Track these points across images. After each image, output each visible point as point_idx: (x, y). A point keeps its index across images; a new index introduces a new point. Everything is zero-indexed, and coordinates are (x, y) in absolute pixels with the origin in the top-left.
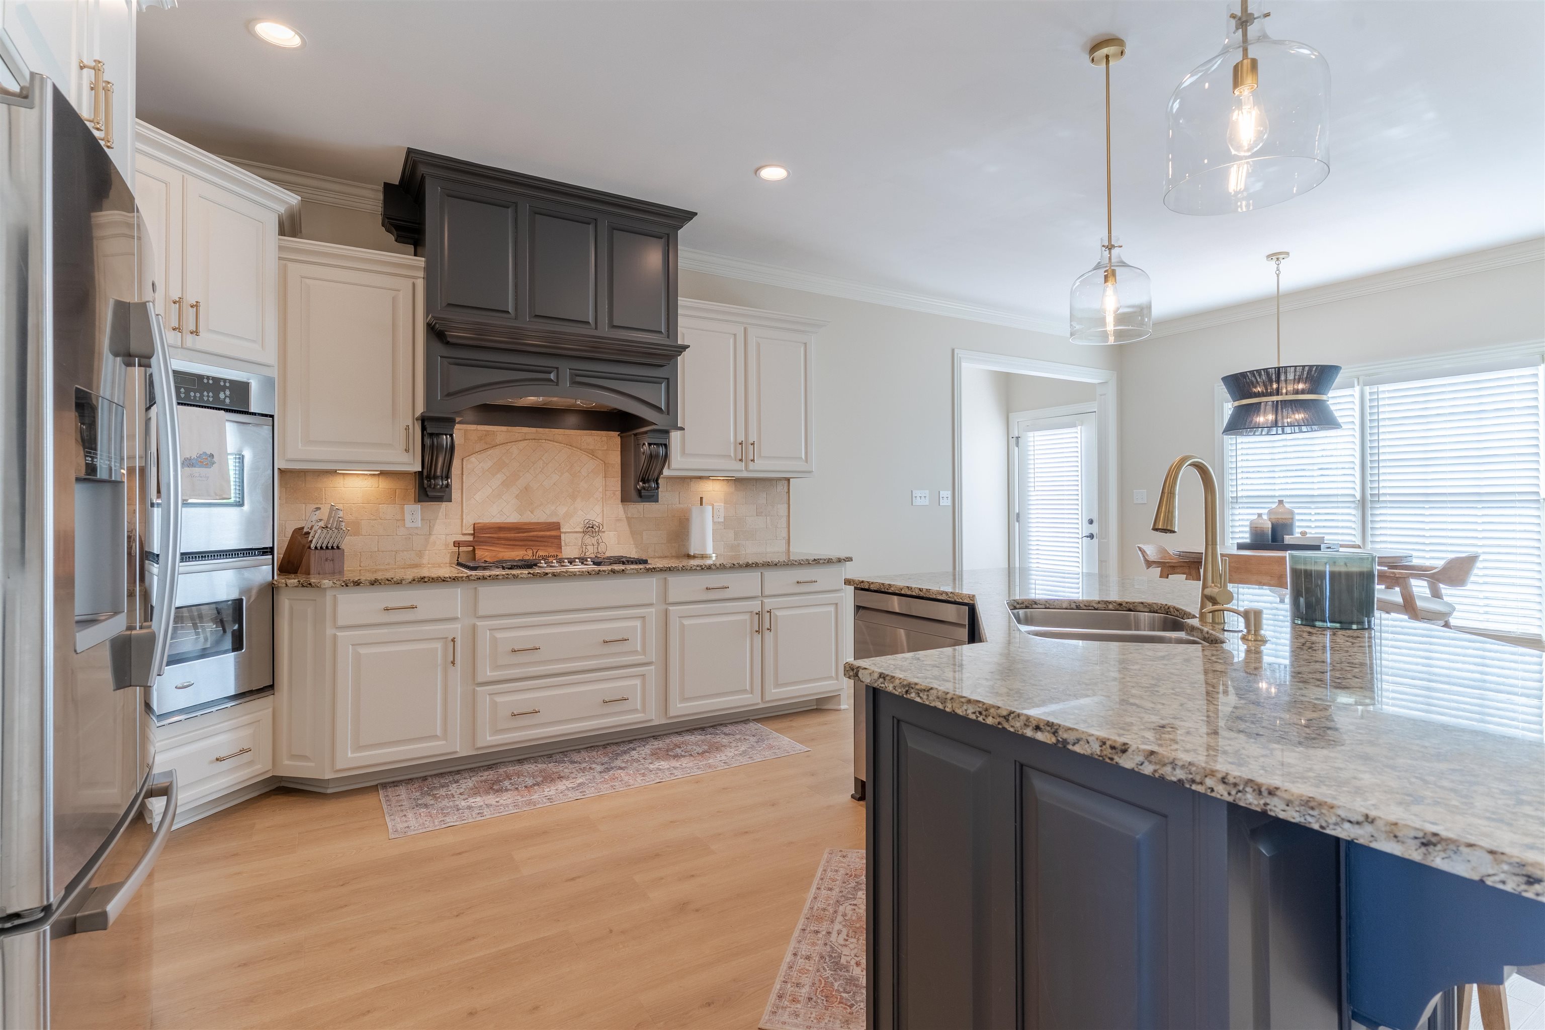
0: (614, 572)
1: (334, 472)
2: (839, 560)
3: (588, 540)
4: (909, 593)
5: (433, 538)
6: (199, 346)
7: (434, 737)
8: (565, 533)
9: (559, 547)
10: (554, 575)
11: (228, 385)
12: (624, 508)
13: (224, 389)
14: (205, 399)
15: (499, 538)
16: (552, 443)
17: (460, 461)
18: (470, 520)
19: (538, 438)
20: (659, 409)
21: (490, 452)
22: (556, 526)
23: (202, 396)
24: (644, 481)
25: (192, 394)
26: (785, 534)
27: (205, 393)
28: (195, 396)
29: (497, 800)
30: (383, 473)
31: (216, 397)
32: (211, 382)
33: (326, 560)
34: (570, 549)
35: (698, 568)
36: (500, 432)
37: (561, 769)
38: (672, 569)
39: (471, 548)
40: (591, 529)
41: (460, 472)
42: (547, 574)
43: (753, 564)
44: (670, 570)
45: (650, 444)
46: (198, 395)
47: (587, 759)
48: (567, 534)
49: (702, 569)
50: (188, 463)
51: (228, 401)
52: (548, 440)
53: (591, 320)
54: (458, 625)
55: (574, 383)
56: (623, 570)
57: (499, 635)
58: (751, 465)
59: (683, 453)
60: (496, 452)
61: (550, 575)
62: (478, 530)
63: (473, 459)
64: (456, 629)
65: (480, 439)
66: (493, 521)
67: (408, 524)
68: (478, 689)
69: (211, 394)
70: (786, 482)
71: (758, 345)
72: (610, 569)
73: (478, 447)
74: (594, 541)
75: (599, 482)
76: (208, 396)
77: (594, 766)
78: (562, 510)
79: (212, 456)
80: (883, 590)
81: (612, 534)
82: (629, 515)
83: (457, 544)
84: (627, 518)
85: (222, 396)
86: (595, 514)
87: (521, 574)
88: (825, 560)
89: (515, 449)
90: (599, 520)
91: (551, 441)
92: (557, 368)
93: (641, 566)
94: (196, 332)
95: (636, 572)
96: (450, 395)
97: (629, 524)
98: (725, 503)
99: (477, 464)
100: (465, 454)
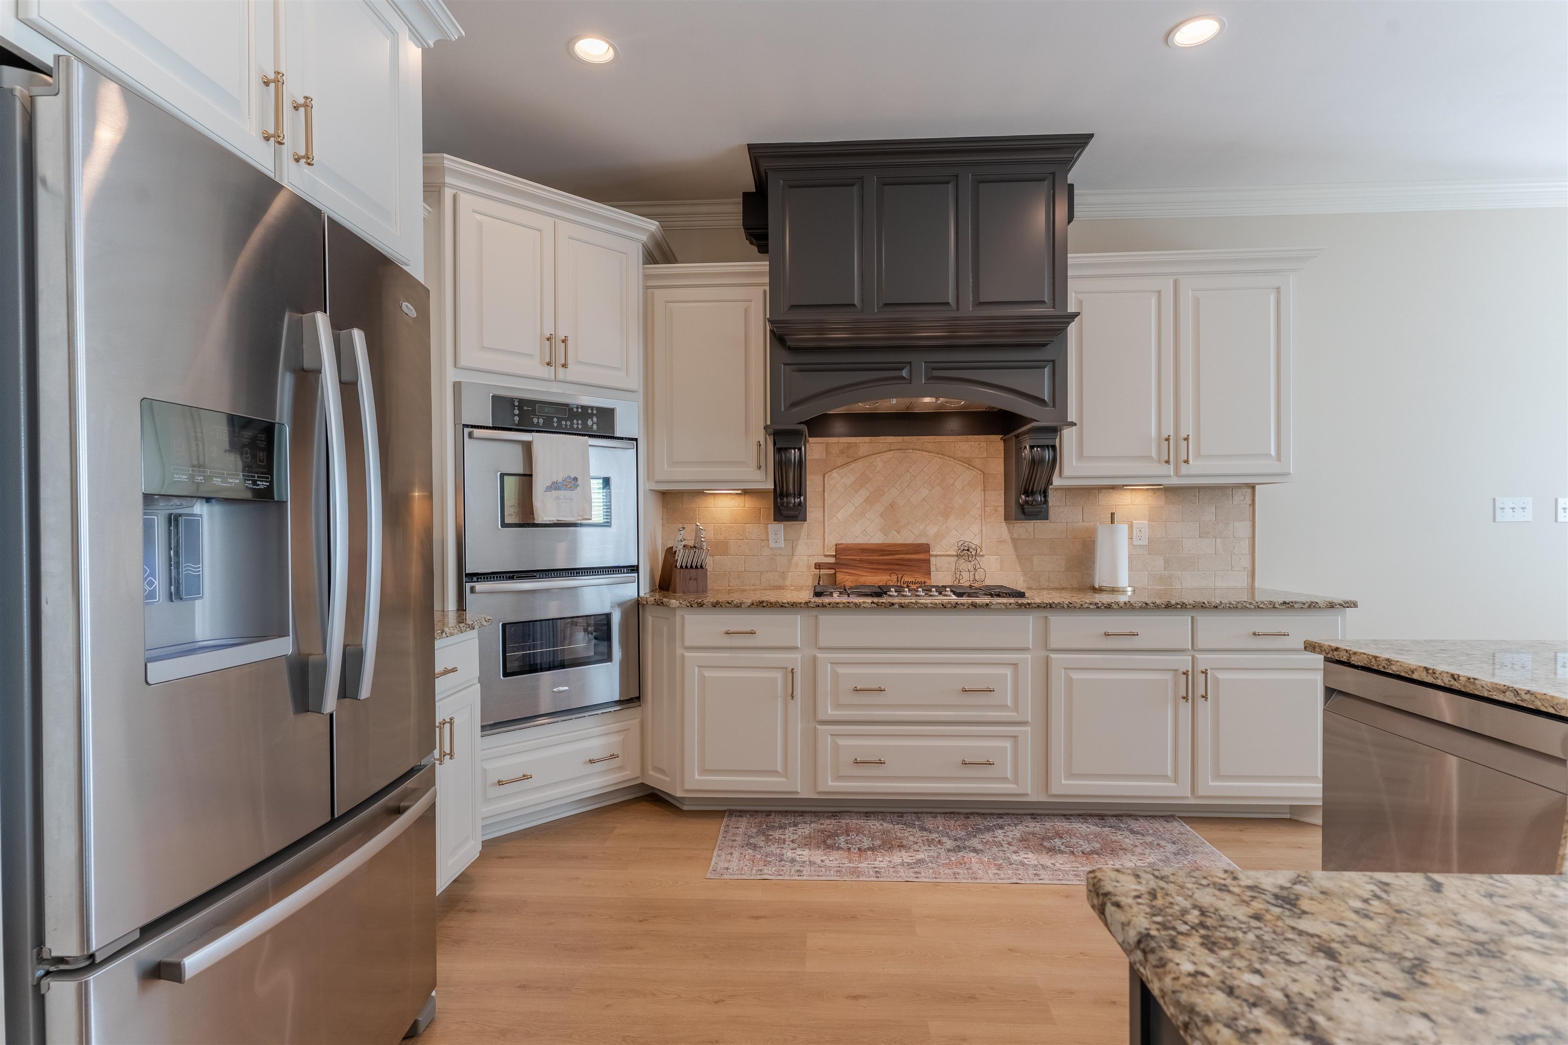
0: (975, 607)
1: (700, 493)
2: (1331, 606)
3: (963, 565)
4: (1429, 679)
5: (795, 559)
6: (570, 378)
7: (775, 773)
8: (936, 556)
9: (928, 573)
10: (902, 606)
11: (595, 412)
12: (1008, 528)
13: (591, 416)
14: (575, 426)
15: (861, 561)
16: (920, 452)
17: (821, 477)
18: (832, 540)
19: (904, 448)
20: (1041, 401)
21: (852, 466)
22: (925, 549)
23: (572, 424)
24: (1026, 493)
25: (564, 423)
26: (1246, 562)
27: (575, 421)
28: (566, 425)
29: (824, 858)
30: (746, 492)
31: (585, 424)
32: (580, 410)
33: (690, 579)
34: (941, 574)
35: (1092, 607)
36: (864, 443)
37: (907, 834)
38: (1053, 606)
39: (833, 571)
40: (966, 552)
41: (821, 489)
42: (893, 604)
43: (1178, 604)
44: (1051, 607)
45: (1032, 447)
46: (569, 423)
47: (941, 828)
48: (938, 558)
49: (1098, 608)
50: (554, 486)
51: (595, 427)
52: (916, 449)
53: (953, 300)
54: (799, 656)
55: (931, 378)
56: (987, 604)
57: (841, 670)
58: (1184, 469)
59: (1081, 455)
60: (858, 466)
61: (897, 606)
62: (841, 551)
63: (834, 474)
64: (796, 659)
65: (842, 452)
66: (856, 542)
67: (772, 544)
68: (819, 727)
69: (580, 422)
70: (1249, 491)
71: (1197, 301)
72: (970, 601)
73: (840, 461)
74: (970, 566)
75: (976, 496)
76: (578, 424)
77: (944, 839)
78: (932, 530)
79: (576, 479)
80: (1375, 668)
81: (993, 559)
82: (1015, 536)
83: (818, 566)
84: (1013, 540)
85: (590, 423)
86: (972, 534)
87: (864, 603)
88: (1304, 604)
89: (879, 462)
90: (977, 542)
91: (919, 450)
92: (910, 363)
93: (1012, 600)
94: (564, 366)
95: (1003, 607)
96: (794, 405)
97: (1015, 547)
98: (1151, 520)
99: (839, 480)
100: (827, 469)
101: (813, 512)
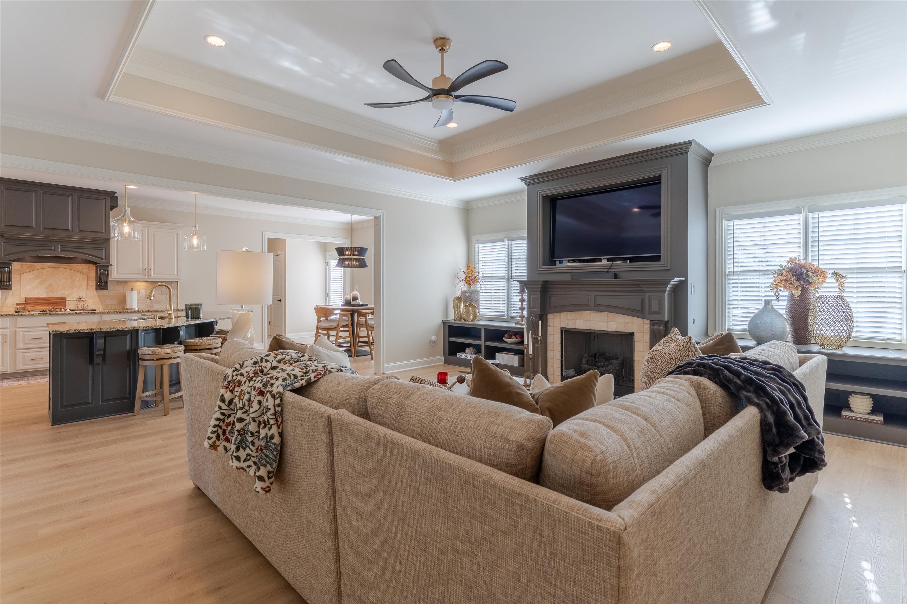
0: (77, 314)
3: (79, 303)
5: (7, 302)
8: (68, 301)
9: (65, 306)
10: (50, 314)
12: (97, 292)
15: (37, 302)
16: (62, 269)
17: (19, 276)
18: (23, 296)
19: (56, 267)
20: (102, 259)
21: (33, 272)
22: (64, 298)
24: (99, 282)
34: (70, 305)
36: (38, 265)
39: (24, 306)
40: (80, 299)
41: (19, 279)
45: (100, 270)
52: (60, 268)
53: (70, 228)
54: (8, 330)
55: (62, 250)
56: (81, 313)
57: (26, 334)
58: (150, 277)
59: (117, 273)
60: (36, 272)
62: (27, 299)
63: (25, 274)
64: (8, 331)
65: (29, 267)
66: (35, 296)
68: (17, 351)
70: (177, 283)
71: (154, 235)
73: (27, 270)
74: (82, 303)
75: (85, 282)
78: (67, 293)
81: (90, 301)
82: (99, 294)
83: (17, 304)
84: (98, 295)
86: (83, 294)
87: (35, 314)
89: (45, 271)
90: (84, 296)
92: (53, 245)
93: (90, 312)
95: (86, 314)
96: (7, 255)
97: (99, 298)
98: (146, 290)
99: (26, 276)
100: (21, 273)
101: (15, 286)
